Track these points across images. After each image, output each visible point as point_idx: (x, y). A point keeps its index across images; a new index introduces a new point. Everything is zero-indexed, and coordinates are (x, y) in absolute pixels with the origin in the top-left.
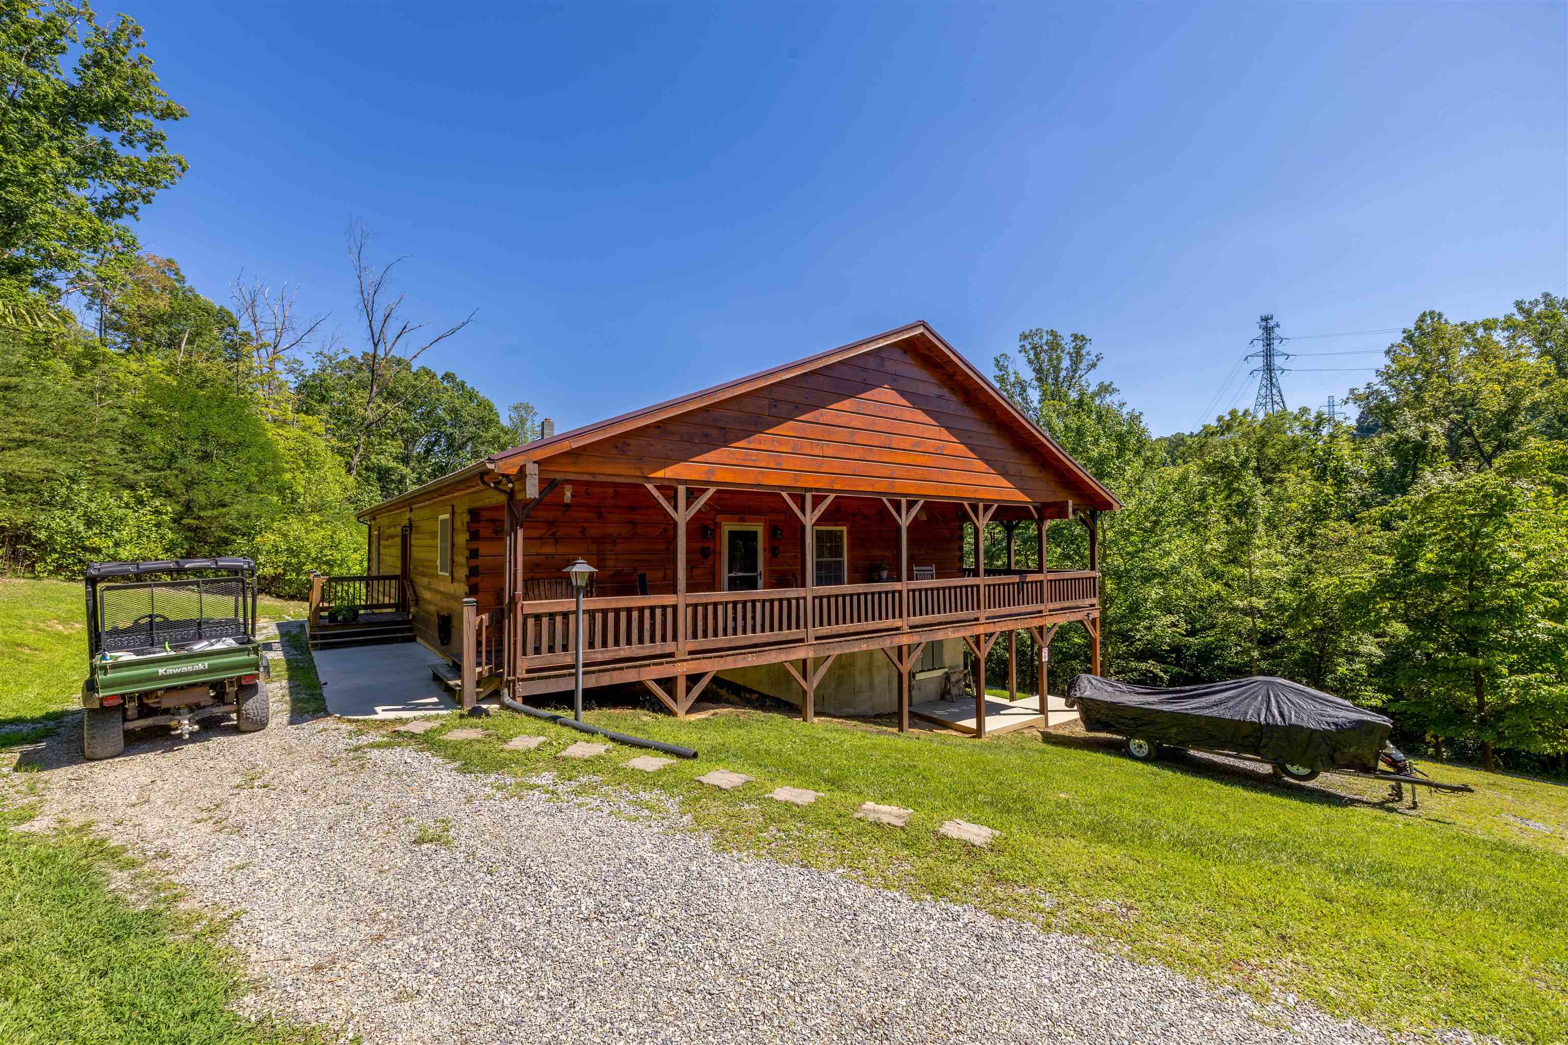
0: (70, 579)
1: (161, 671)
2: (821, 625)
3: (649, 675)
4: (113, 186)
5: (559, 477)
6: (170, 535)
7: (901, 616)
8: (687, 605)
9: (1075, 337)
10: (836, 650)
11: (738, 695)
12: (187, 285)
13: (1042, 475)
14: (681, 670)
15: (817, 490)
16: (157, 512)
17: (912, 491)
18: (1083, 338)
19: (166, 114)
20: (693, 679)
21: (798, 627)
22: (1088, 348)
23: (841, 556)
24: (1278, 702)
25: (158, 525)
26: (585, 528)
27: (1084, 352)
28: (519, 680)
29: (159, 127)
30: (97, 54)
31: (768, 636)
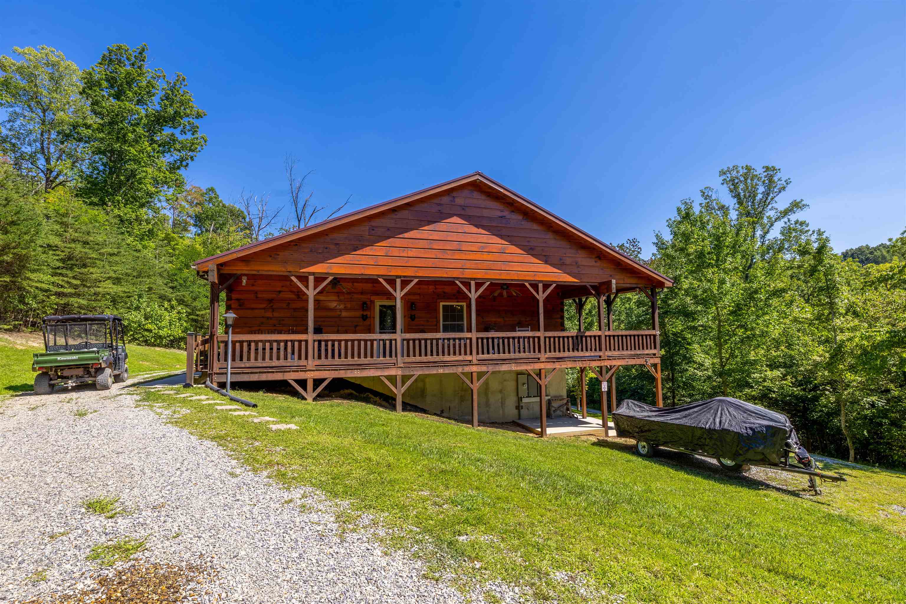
0: (139, 345)
1: (59, 358)
2: (408, 356)
3: (290, 377)
4: (177, 155)
5: (239, 272)
6: (185, 324)
7: (471, 354)
8: (314, 341)
9: (767, 169)
10: (418, 372)
11: (388, 402)
12: (220, 199)
13: (599, 263)
14: (310, 376)
15: (405, 277)
16: (179, 313)
17: (479, 276)
18: (774, 169)
19: (198, 116)
20: (317, 382)
21: (391, 356)
22: (779, 175)
23: (463, 321)
24: (721, 414)
25: (180, 319)
26: (289, 303)
27: (776, 179)
28: (215, 374)
29: (196, 122)
30: (167, 93)
31: (369, 361)
